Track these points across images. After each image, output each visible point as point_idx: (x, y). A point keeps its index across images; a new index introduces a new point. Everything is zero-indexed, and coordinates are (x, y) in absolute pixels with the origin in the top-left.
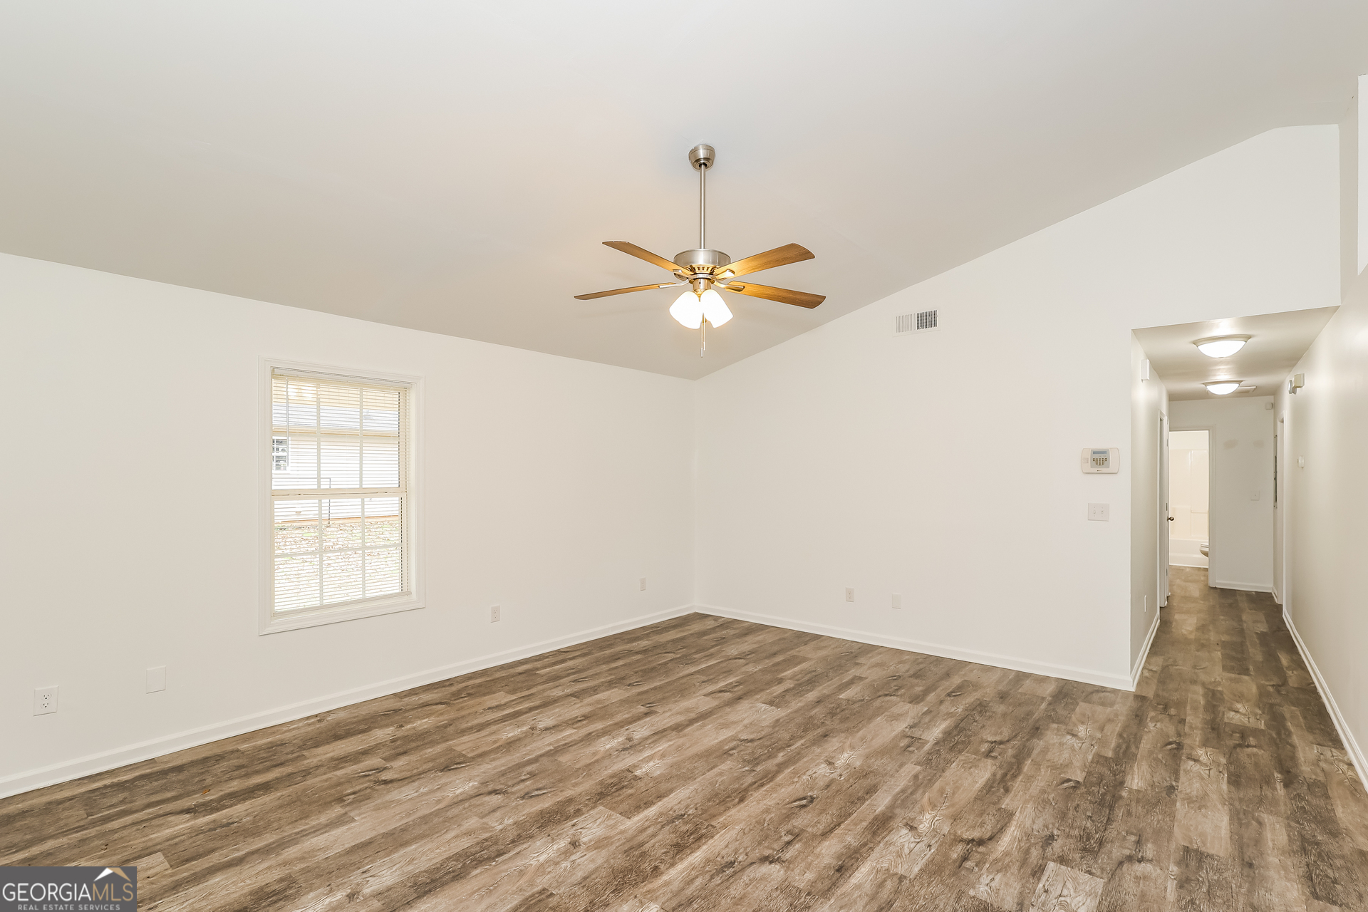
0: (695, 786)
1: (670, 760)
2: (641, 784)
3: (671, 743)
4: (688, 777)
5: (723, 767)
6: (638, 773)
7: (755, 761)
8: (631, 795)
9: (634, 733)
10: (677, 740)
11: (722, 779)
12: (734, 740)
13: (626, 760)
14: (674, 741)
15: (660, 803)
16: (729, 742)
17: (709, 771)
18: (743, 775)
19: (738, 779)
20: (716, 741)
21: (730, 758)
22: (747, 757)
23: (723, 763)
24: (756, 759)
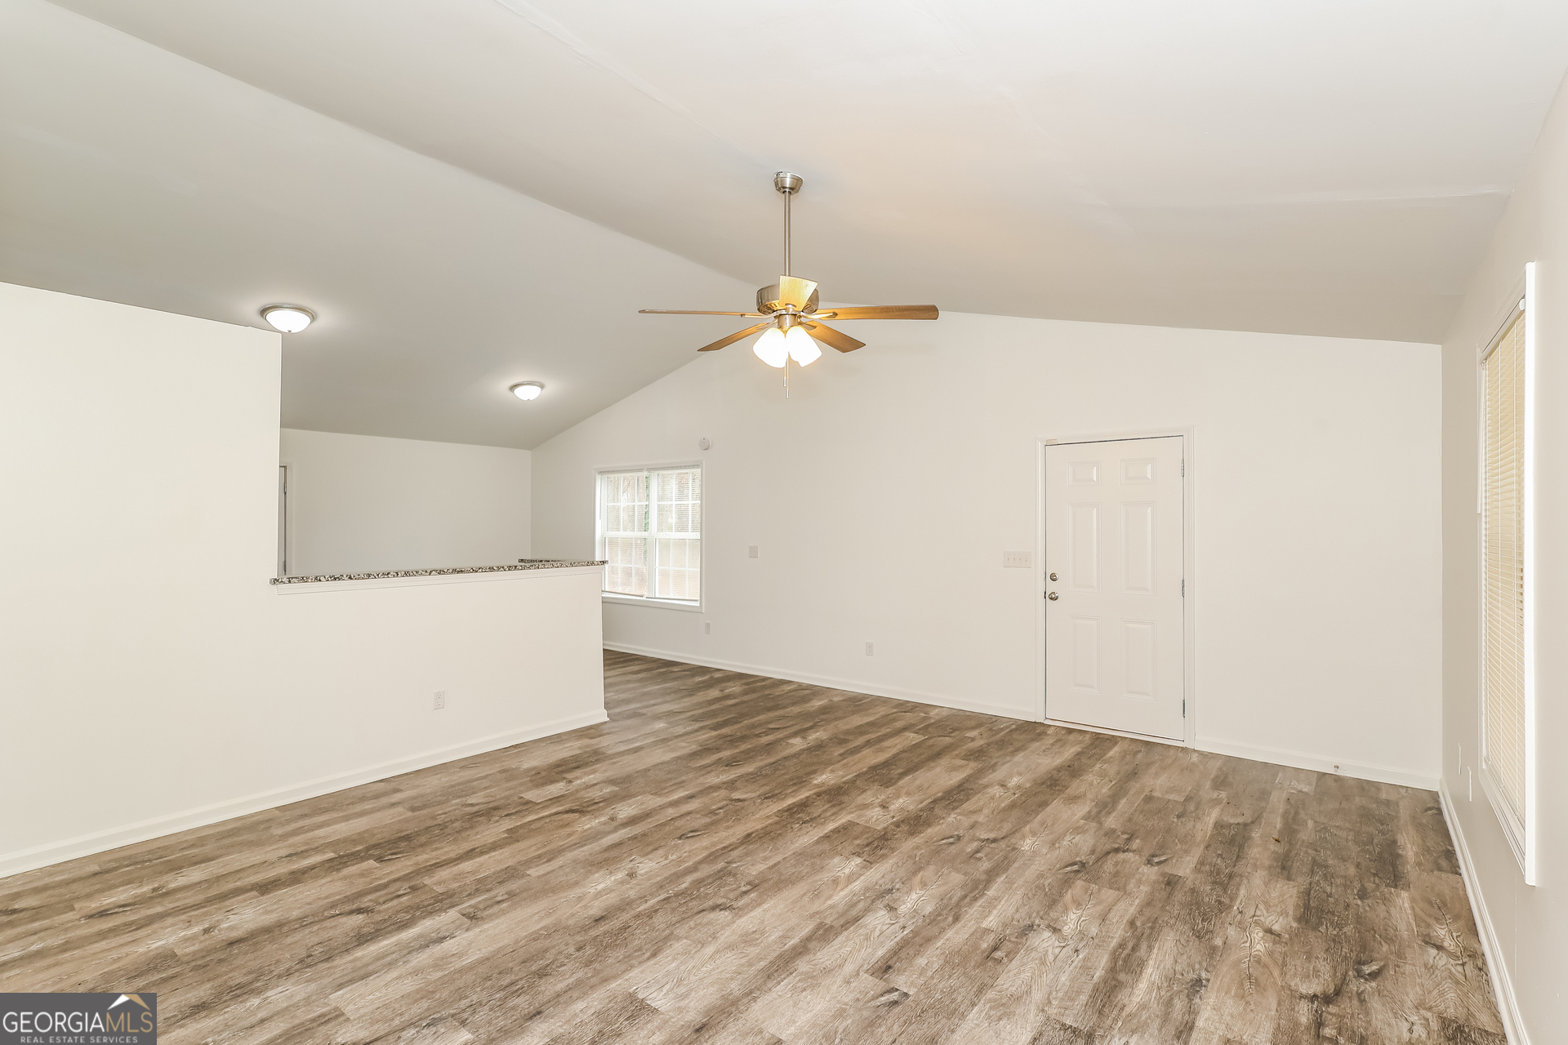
0: (793, 846)
1: (826, 876)
2: (850, 848)
3: (830, 902)
4: (801, 855)
5: (762, 867)
6: (858, 860)
7: (721, 875)
8: (856, 839)
9: (888, 921)
10: (822, 908)
11: (765, 854)
12: (740, 909)
13: (879, 876)
14: (826, 905)
15: (826, 832)
16: (748, 904)
17: (779, 862)
18: (741, 858)
19: (747, 854)
20: (765, 906)
21: (751, 878)
22: (731, 879)
23: (761, 872)
24: (721, 878)
